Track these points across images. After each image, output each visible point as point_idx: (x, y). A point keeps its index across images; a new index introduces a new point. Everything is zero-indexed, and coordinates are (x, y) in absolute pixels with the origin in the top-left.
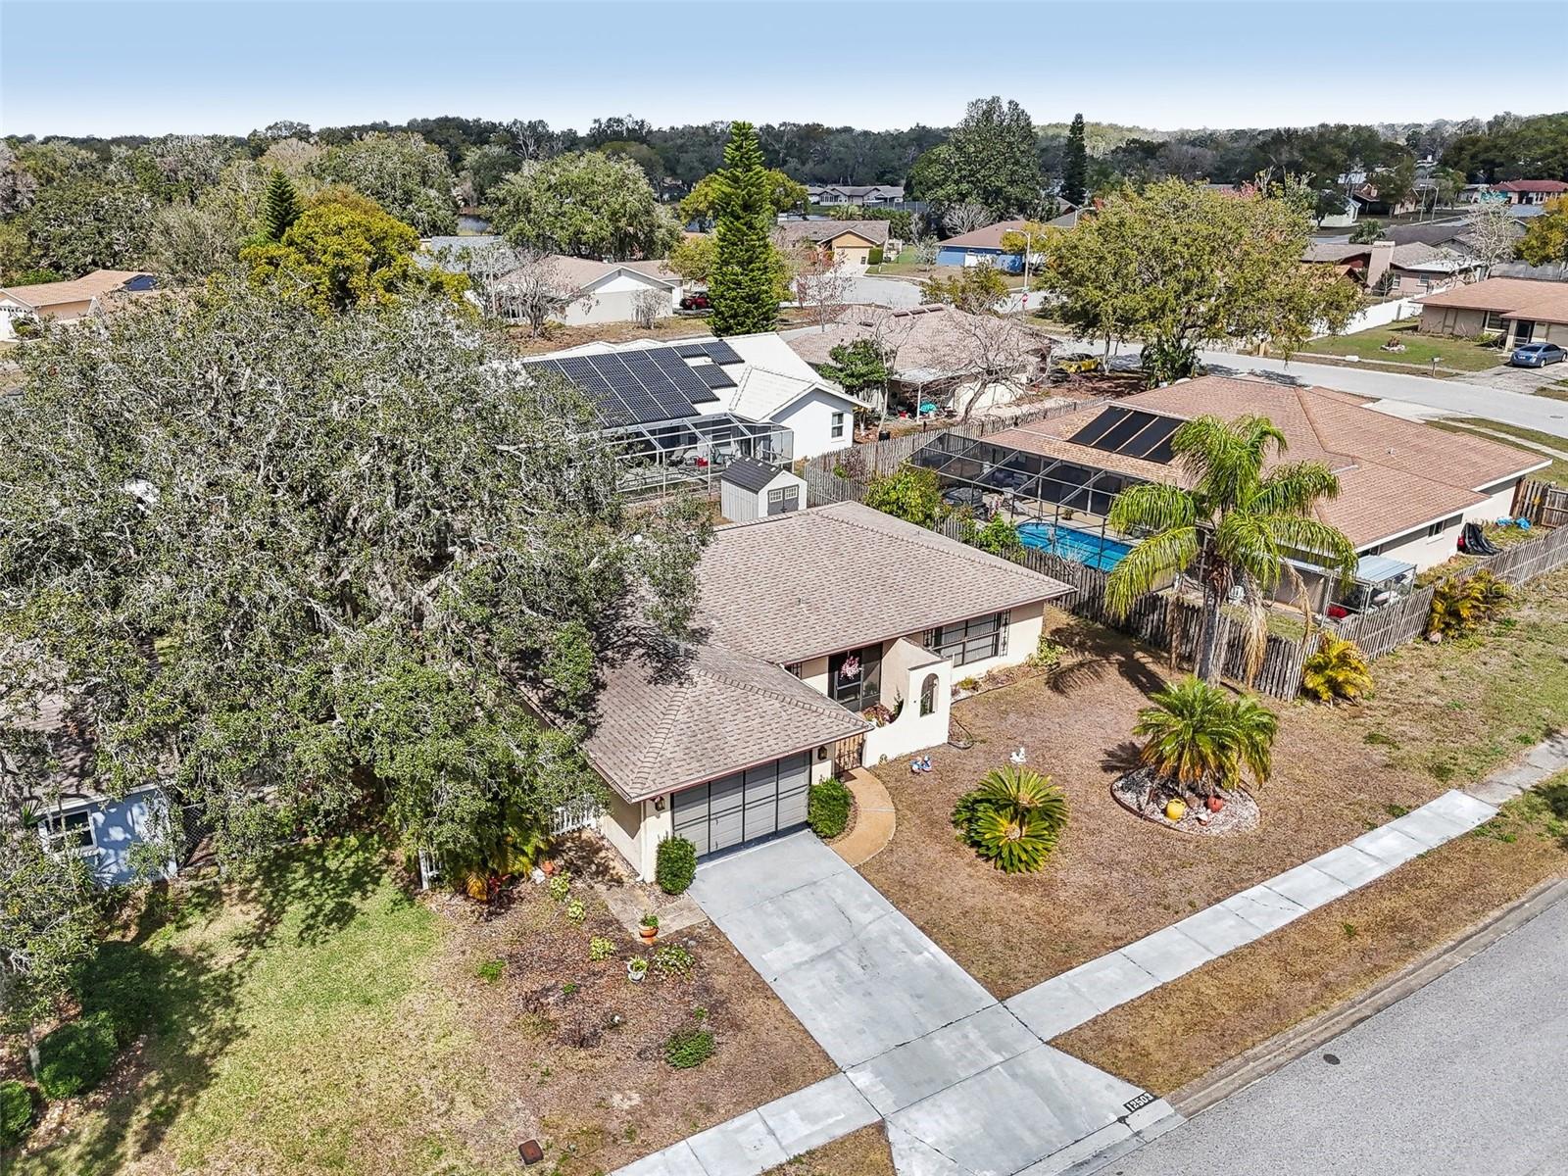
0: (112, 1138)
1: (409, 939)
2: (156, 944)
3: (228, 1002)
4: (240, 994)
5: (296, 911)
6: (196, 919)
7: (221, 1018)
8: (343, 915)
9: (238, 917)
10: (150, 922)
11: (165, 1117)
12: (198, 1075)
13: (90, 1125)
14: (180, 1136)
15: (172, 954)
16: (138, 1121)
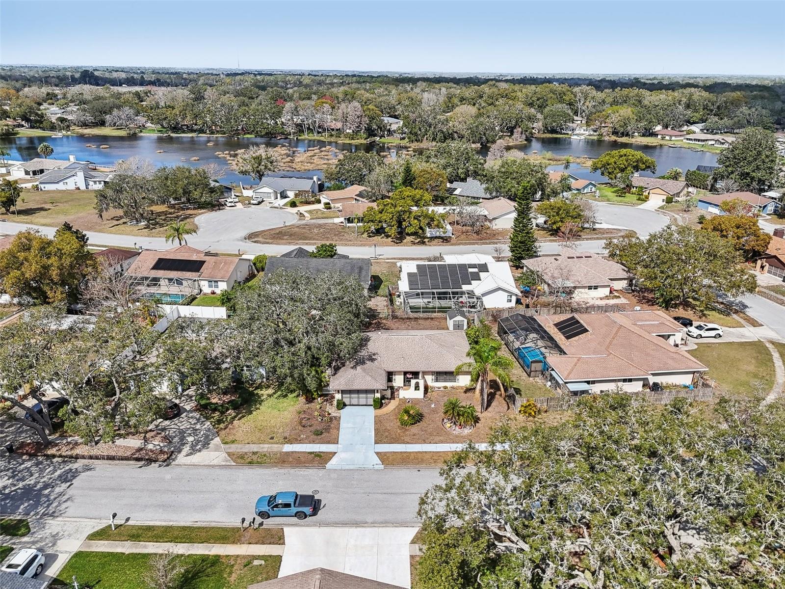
0: (235, 417)
1: (292, 403)
2: (256, 392)
3: (260, 404)
4: (263, 403)
5: (279, 393)
6: (264, 390)
7: (258, 406)
8: (286, 396)
9: (270, 391)
10: (257, 388)
11: (243, 416)
12: (251, 413)
13: (234, 414)
14: (243, 420)
15: (257, 394)
16: (240, 416)
